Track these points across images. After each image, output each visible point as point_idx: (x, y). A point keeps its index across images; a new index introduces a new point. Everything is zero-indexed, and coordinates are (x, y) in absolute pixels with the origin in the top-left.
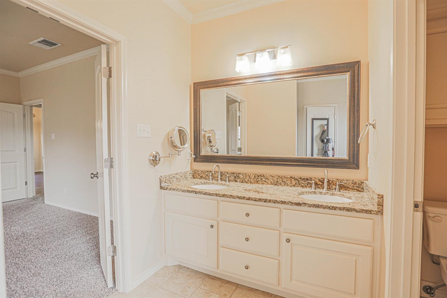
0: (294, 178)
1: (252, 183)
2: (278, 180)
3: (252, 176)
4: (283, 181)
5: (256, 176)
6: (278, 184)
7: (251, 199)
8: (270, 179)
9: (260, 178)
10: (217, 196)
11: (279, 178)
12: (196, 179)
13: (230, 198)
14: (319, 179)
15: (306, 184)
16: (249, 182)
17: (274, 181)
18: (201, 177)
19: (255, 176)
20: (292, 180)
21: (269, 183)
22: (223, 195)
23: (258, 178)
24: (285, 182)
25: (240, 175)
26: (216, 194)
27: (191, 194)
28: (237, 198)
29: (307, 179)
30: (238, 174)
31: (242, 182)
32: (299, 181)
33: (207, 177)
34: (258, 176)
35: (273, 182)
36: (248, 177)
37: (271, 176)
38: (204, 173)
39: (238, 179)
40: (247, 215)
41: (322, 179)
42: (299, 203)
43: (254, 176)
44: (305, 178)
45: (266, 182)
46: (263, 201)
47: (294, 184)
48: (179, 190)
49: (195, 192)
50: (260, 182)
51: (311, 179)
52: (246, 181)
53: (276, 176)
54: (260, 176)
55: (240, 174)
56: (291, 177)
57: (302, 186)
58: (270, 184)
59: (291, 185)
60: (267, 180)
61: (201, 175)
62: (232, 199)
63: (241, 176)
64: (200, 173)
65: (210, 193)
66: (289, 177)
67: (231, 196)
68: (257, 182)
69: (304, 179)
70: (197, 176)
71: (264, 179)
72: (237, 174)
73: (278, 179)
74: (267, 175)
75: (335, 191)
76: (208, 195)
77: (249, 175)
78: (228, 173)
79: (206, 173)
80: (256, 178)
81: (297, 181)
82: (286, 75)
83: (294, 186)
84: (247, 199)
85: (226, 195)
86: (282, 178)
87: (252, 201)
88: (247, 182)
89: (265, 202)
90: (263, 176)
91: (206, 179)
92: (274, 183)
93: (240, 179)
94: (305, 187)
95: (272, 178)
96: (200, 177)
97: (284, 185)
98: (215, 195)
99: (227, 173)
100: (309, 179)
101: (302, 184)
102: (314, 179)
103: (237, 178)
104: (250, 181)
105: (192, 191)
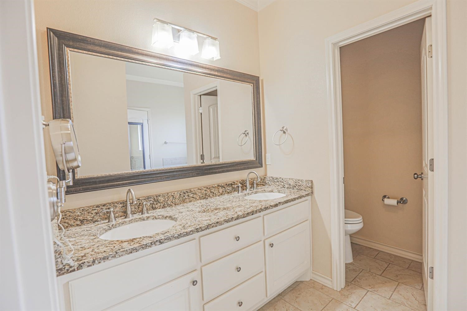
0: (221, 186)
1: (178, 204)
2: (207, 192)
3: (176, 195)
4: (211, 192)
5: (181, 193)
6: (207, 197)
7: (239, 218)
8: (198, 193)
9: (187, 194)
10: (198, 232)
11: (207, 189)
12: (73, 230)
13: (217, 226)
14: (240, 182)
15: (231, 190)
16: (173, 205)
17: (203, 194)
18: (82, 221)
19: (180, 194)
20: (219, 188)
21: (198, 198)
22: (206, 227)
23: (184, 196)
24: (213, 193)
25: (160, 198)
26: (197, 229)
27: (150, 249)
28: (225, 223)
29: (232, 184)
30: (157, 197)
31: (164, 207)
32: (225, 188)
33: (96, 218)
34: (184, 193)
35: (201, 196)
36: (171, 198)
37: (198, 189)
38: (89, 213)
39: (157, 204)
40: (238, 239)
41: (242, 182)
42: (276, 204)
43: (179, 194)
44: (230, 183)
45: (194, 198)
46: (251, 214)
47: (221, 192)
48: (121, 254)
49: (160, 242)
50: (188, 200)
51: (235, 183)
52: (169, 203)
53: (204, 188)
54: (187, 192)
55: (159, 196)
56: (219, 186)
57: (228, 192)
58: (198, 200)
59: (219, 194)
60: (195, 196)
61: (81, 218)
62: (219, 227)
63: (161, 199)
64: (79, 213)
65: (186, 232)
66: (216, 185)
67: (217, 223)
68: (184, 201)
69: (229, 185)
70: (72, 222)
71: (191, 196)
72: (155, 197)
73: (206, 190)
74: (194, 189)
75: (254, 189)
76: (184, 236)
77: (172, 194)
78: (141, 199)
79: (95, 209)
80: (182, 196)
81: (224, 188)
83: (221, 194)
84: (236, 220)
85: (211, 225)
86: (210, 189)
87: (241, 219)
88: (170, 206)
90: (191, 191)
91: (94, 222)
92: (203, 196)
93: (159, 204)
94: (231, 192)
95: (200, 191)
96: (79, 223)
97: (212, 196)
98: (196, 231)
99: (139, 199)
100: (233, 184)
101: (228, 190)
102: (236, 182)
103: (155, 204)
104: (174, 202)
105: (151, 243)
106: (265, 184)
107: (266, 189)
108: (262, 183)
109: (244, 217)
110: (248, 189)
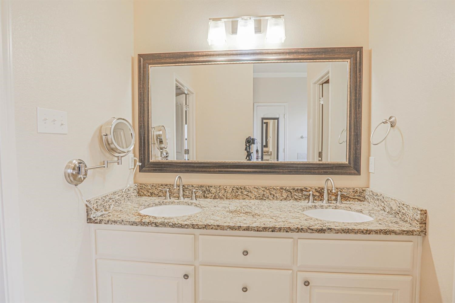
0: (285, 190)
1: (229, 199)
2: (265, 193)
3: (228, 189)
4: (271, 194)
5: (234, 188)
6: (264, 198)
7: (250, 229)
8: (253, 192)
9: (240, 191)
10: (194, 228)
11: (266, 190)
12: (144, 198)
13: (217, 229)
14: (316, 189)
15: (300, 196)
16: (225, 198)
17: (259, 194)
18: (151, 194)
19: (233, 190)
20: (282, 192)
21: (253, 197)
22: (204, 226)
23: (237, 192)
24: (274, 195)
25: (211, 189)
26: (193, 225)
28: (228, 229)
29: (302, 190)
30: (209, 187)
31: (215, 198)
32: (292, 193)
33: (161, 194)
34: (237, 189)
35: (258, 196)
36: (223, 191)
37: (254, 188)
38: (156, 188)
39: (208, 194)
40: (246, 253)
41: (319, 189)
43: (231, 189)
44: (299, 188)
45: (248, 196)
46: (270, 230)
47: (285, 197)
50: (241, 197)
51: (307, 189)
52: (221, 196)
53: (262, 188)
54: (240, 188)
55: (211, 187)
56: (282, 189)
57: (295, 199)
58: (253, 199)
59: (282, 198)
60: (249, 194)
61: (151, 191)
62: (219, 232)
63: (213, 190)
64: (150, 187)
65: (181, 224)
66: (278, 188)
67: (218, 226)
68: (236, 197)
69: (297, 190)
70: (145, 193)
71: (245, 193)
72: (207, 187)
73: (264, 191)
74: (250, 187)
75: (336, 202)
76: (179, 227)
77: (224, 188)
78: (194, 186)
79: (160, 187)
80: (235, 191)
81: (289, 193)
82: (275, 55)
83: (285, 199)
84: (244, 230)
85: (210, 226)
86: (269, 190)
87: (252, 232)
88: (221, 198)
89: (272, 231)
90: (245, 188)
91: (159, 197)
92: (259, 197)
93: (211, 195)
94: (299, 200)
95: (256, 190)
96: (149, 194)
97: (272, 199)
98: (192, 226)
99: (192, 186)
100: (304, 189)
101: (295, 196)
102: (309, 189)
103: (207, 193)
104: (225, 196)
106: (363, 199)
107: (353, 207)
108: (357, 197)
109: (258, 231)
110: (324, 201)
